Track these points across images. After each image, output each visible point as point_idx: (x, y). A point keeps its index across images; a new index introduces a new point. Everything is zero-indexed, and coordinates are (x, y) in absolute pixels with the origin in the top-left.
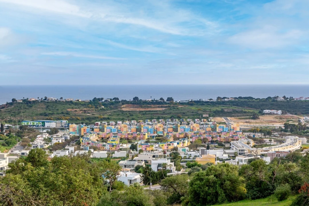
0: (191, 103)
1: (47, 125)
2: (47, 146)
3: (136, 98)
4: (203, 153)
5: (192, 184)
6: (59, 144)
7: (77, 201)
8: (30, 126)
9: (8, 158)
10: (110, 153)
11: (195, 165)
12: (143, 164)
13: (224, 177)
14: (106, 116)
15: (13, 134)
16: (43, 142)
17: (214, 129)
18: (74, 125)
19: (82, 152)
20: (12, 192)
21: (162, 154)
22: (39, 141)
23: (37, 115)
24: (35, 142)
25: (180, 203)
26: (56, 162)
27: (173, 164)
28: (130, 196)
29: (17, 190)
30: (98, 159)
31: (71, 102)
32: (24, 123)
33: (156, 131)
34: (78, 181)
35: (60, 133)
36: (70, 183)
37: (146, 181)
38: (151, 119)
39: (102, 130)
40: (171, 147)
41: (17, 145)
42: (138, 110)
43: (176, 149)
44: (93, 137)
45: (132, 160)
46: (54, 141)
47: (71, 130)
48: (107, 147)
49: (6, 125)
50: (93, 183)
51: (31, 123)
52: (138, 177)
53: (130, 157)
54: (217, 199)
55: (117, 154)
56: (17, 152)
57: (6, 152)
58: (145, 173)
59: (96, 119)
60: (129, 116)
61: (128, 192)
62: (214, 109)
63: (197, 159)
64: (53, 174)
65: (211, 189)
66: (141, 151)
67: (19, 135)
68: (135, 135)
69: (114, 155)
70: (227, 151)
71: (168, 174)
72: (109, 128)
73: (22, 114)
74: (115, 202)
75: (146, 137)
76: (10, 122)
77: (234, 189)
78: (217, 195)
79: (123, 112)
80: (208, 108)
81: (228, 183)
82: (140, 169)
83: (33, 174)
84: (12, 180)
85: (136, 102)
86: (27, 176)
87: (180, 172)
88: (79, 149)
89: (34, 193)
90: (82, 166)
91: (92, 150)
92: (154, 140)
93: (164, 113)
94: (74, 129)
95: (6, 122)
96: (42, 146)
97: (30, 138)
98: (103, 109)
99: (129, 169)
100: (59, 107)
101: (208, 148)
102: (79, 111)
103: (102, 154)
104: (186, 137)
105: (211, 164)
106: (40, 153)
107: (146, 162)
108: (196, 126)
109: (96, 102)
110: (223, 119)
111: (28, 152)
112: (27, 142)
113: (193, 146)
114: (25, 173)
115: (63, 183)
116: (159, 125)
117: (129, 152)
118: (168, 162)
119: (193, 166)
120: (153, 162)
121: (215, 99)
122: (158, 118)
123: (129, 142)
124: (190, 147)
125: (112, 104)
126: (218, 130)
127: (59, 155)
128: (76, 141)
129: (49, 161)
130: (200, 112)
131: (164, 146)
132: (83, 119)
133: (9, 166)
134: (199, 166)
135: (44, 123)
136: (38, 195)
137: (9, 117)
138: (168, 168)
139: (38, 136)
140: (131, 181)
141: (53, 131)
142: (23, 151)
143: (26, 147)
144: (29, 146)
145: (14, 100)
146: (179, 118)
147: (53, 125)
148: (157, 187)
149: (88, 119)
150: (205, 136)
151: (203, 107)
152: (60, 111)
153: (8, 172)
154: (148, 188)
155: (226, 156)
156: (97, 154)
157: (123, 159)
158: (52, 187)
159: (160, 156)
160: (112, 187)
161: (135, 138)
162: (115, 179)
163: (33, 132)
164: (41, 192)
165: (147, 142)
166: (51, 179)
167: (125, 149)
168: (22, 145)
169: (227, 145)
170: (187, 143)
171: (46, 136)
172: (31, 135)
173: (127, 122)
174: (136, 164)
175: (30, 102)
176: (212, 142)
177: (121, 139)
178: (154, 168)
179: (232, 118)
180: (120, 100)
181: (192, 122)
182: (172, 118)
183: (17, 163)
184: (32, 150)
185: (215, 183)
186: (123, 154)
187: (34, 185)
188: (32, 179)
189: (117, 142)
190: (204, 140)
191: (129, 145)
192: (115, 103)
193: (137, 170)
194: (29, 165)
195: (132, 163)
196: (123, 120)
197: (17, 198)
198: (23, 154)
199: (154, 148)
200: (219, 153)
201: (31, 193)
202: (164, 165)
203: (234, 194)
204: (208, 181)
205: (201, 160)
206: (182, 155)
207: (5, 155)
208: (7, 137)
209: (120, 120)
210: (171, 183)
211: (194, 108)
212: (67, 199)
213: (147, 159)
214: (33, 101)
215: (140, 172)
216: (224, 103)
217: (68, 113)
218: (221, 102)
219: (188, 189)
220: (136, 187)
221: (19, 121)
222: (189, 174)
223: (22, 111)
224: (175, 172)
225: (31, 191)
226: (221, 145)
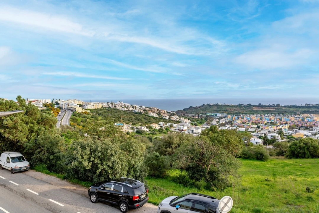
0: (290, 107)
1: (218, 115)
2: (217, 124)
3: (260, 104)
4: (296, 132)
5: (290, 147)
6: (223, 124)
7: (232, 150)
8: (210, 115)
9: (201, 128)
10: (247, 129)
11: (292, 137)
12: (263, 135)
13: (309, 145)
14: (245, 112)
15: (203, 119)
16: (216, 123)
17: (303, 120)
18: (230, 116)
19: (234, 128)
20: (203, 143)
21: (273, 131)
22: (214, 122)
23: (213, 111)
24: (212, 123)
25: (283, 155)
26: (222, 131)
27: (279, 136)
28: (257, 150)
29: (206, 142)
30: (241, 132)
31: (229, 105)
32: (208, 114)
33: (270, 120)
34: (232, 140)
35: (223, 119)
36: (229, 141)
37: (265, 143)
38: (268, 114)
39: (243, 118)
40: (278, 128)
41: (205, 123)
42: (261, 109)
43: (281, 129)
44: (239, 122)
45: (257, 133)
46: (221, 122)
47: (228, 118)
48: (245, 126)
49: (200, 115)
50: (239, 143)
51: (211, 114)
52: (260, 141)
53: (257, 131)
54: (305, 156)
55: (250, 130)
56: (205, 126)
57: (200, 126)
58: (264, 139)
59: (240, 113)
60: (257, 112)
61: (256, 148)
62: (304, 110)
63: (293, 135)
64: (221, 137)
65: (302, 150)
66: (262, 129)
67: (206, 119)
68: (260, 121)
69: (248, 130)
70: (311, 132)
71: (276, 141)
72: (246, 118)
73: (207, 110)
74: (249, 152)
75: (265, 122)
76: (202, 113)
77: (316, 152)
78: (305, 153)
79: (253, 110)
80: (300, 109)
81: (312, 148)
82: (262, 138)
83: (212, 136)
84: (204, 138)
85: (260, 106)
86: (210, 137)
87: (283, 141)
88: (232, 126)
89: (213, 144)
90: (234, 134)
91: (238, 127)
92: (269, 124)
93: (275, 111)
94: (230, 118)
95: (200, 114)
96: (215, 124)
97: (210, 121)
98: (243, 109)
99: (256, 137)
100: (223, 107)
101: (299, 129)
102: (232, 110)
103: (243, 129)
104: (287, 123)
105: (301, 138)
106: (215, 127)
107: (265, 134)
108: (292, 118)
109: (240, 106)
110: (309, 115)
111: (209, 127)
112: (209, 122)
113: (291, 128)
114: (209, 135)
115: (225, 141)
116: (272, 117)
117: (256, 129)
118: (277, 135)
119: (290, 138)
120: (268, 134)
121: (304, 105)
122: (271, 114)
123: (256, 124)
124: (289, 128)
125: (248, 106)
126: (305, 120)
127: (223, 129)
128: (230, 123)
129: (219, 131)
130: (295, 111)
131: (275, 127)
132: (234, 113)
133: (202, 132)
134: (294, 138)
135: (216, 114)
136: (214, 145)
137: (201, 112)
138: (276, 138)
139: (214, 120)
140: (257, 143)
141: (220, 118)
142: (207, 126)
143: (209, 124)
144: (210, 124)
145: (204, 104)
146: (283, 114)
147: (220, 115)
148: (271, 147)
149: (236, 113)
150: (298, 123)
151: (297, 109)
152: (223, 110)
153: (201, 135)
154: (266, 147)
155: (310, 134)
156: (240, 129)
157: (253, 132)
158: (220, 142)
159: (272, 132)
160: (247, 145)
161: (259, 123)
162: (249, 141)
163: (212, 118)
164: (216, 144)
165: (265, 125)
166: (220, 139)
167: (254, 128)
168: (207, 124)
169: (311, 129)
170: (287, 126)
171: (217, 120)
172: (211, 119)
173: (255, 115)
174: (260, 135)
175: (210, 105)
176: (302, 126)
177: (252, 123)
178: (269, 138)
179: (314, 115)
180: (252, 105)
181: (290, 116)
182: (279, 114)
183: (205, 131)
184: (211, 126)
185: (304, 147)
186: (253, 130)
187: (213, 141)
188: (212, 138)
189: (250, 124)
190: (297, 126)
191: (256, 126)
192: (249, 106)
193: (260, 138)
194: (211, 132)
195: (257, 134)
196: (253, 114)
197: (206, 146)
198: (207, 127)
199: (269, 128)
200: (306, 132)
201: (212, 144)
202: (275, 137)
203: (315, 154)
204: (300, 146)
205: (295, 135)
206: (285, 132)
207: (200, 127)
208: (201, 120)
209: (252, 114)
210: (279, 145)
211: (291, 109)
212: (227, 148)
213: (265, 133)
214: (212, 105)
215: (261, 139)
216: (309, 107)
217: (227, 110)
218: (307, 106)
219: (288, 149)
220: (260, 146)
221: (206, 113)
222: (289, 142)
223: (207, 109)
224: (280, 140)
225: (211, 144)
226: (307, 128)
